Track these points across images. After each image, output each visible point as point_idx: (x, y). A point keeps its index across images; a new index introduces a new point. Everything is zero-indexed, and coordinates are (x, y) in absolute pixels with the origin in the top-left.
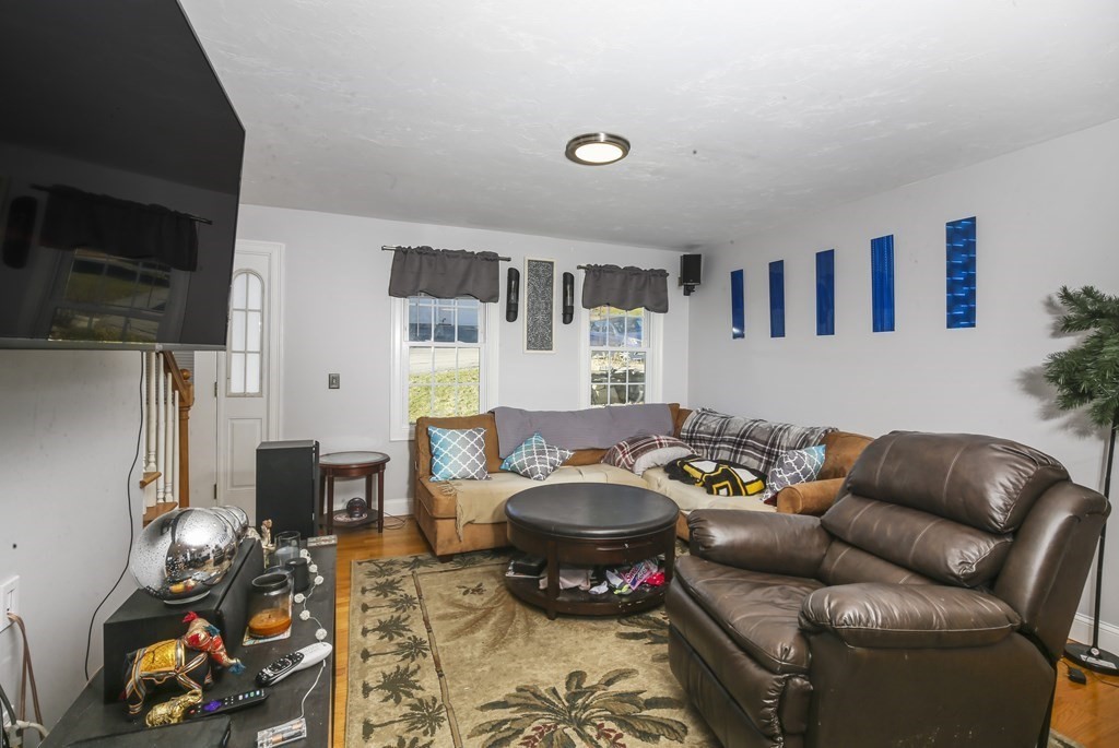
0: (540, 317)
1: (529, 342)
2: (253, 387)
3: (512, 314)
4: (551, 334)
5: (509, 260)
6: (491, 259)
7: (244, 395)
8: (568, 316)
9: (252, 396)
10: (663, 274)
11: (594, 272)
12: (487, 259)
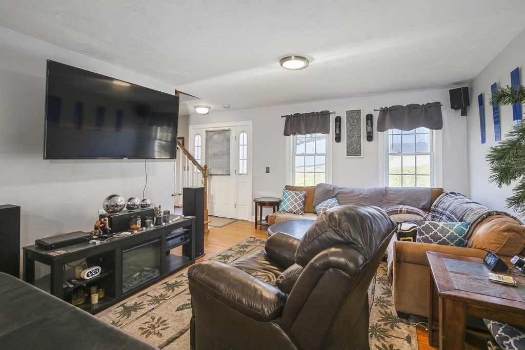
0: (353, 139)
1: (348, 152)
2: (245, 172)
3: (338, 139)
4: (360, 147)
5: (335, 113)
6: (326, 114)
7: (243, 174)
8: (370, 138)
9: (245, 174)
10: (438, 105)
11: (384, 111)
12: (323, 114)
